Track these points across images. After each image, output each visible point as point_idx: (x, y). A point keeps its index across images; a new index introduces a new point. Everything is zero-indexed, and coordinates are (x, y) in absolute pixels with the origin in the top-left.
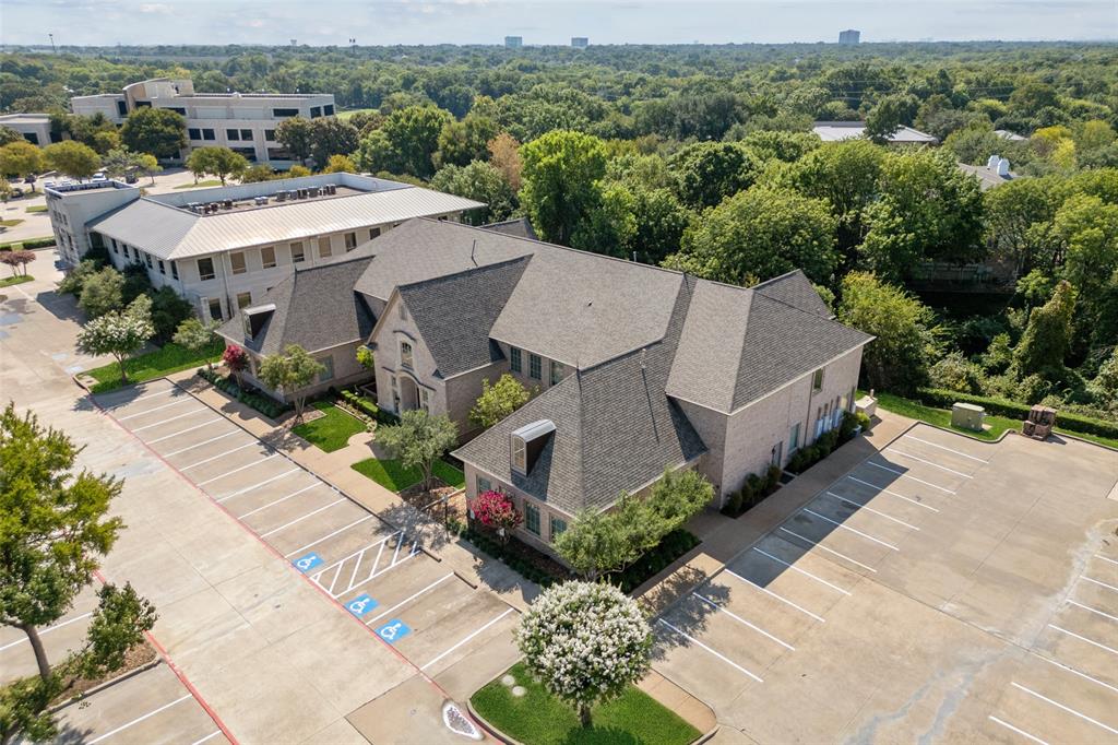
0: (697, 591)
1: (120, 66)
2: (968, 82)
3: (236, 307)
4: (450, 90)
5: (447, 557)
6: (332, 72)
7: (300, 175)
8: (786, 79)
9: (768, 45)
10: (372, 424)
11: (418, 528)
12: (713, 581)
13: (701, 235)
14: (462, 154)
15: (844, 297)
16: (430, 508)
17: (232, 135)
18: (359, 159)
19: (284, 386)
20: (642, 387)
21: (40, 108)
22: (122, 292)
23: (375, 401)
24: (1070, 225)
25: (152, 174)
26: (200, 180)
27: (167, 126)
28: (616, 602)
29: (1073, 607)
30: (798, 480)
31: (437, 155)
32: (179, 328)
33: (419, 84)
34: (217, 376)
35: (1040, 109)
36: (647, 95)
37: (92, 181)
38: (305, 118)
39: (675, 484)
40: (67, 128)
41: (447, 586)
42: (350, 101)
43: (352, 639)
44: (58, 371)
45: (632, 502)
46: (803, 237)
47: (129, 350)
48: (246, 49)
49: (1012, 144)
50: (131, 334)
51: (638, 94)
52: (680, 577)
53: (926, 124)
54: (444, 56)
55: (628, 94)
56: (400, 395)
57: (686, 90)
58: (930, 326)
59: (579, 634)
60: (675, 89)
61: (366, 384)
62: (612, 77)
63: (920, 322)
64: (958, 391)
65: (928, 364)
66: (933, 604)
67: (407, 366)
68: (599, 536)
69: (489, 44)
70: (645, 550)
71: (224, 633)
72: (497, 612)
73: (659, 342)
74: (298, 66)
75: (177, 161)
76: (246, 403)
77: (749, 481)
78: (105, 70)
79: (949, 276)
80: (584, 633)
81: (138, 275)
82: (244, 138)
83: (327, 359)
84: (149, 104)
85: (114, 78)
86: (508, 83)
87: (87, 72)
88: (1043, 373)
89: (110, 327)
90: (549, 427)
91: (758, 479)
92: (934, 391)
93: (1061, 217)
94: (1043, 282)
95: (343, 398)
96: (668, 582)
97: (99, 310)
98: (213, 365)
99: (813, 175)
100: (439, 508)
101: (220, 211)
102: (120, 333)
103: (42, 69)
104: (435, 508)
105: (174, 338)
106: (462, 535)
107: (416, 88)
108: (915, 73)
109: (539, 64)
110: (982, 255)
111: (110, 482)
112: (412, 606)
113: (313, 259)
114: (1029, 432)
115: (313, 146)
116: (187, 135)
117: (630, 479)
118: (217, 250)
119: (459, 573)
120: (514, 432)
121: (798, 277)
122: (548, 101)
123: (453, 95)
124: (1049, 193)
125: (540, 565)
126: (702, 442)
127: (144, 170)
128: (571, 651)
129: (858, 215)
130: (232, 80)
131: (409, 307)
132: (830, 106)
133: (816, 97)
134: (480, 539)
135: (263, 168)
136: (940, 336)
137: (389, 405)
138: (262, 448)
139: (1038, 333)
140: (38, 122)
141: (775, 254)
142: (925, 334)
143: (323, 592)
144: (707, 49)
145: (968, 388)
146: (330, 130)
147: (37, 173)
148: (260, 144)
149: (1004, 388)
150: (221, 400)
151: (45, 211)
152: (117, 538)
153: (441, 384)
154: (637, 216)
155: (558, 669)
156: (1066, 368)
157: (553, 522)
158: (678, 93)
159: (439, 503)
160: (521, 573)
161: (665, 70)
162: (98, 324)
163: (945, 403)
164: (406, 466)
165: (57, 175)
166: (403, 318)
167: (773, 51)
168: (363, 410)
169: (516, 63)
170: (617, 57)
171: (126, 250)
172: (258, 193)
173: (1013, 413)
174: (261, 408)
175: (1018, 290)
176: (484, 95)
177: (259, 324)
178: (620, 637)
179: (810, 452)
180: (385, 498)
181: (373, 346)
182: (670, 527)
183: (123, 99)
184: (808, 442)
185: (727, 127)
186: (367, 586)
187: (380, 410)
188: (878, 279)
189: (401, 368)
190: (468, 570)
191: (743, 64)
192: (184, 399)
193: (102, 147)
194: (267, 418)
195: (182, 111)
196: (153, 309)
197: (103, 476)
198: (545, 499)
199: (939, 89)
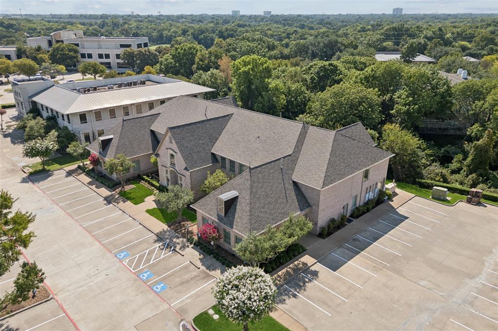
0: (303, 272)
1: (51, 24)
2: (453, 33)
3: (97, 136)
4: (204, 36)
5: (187, 254)
6: (149, 27)
7: (130, 75)
8: (365, 31)
9: (358, 15)
10: (156, 192)
11: (174, 240)
12: (311, 268)
13: (316, 105)
14: (206, 66)
15: (383, 135)
16: (181, 231)
17: (100, 56)
18: (158, 68)
19: (116, 173)
20: (281, 176)
21: (13, 43)
22: (45, 129)
23: (158, 181)
24: (494, 102)
25: (63, 74)
26: (85, 77)
27: (70, 52)
28: (260, 276)
29: (483, 284)
30: (355, 222)
31: (195, 66)
32: (70, 146)
33: (189, 33)
34: (86, 168)
35: (487, 46)
36: (298, 39)
37: (35, 77)
38: (134, 48)
39: (294, 222)
40: (24, 52)
41: (186, 267)
42: (157, 41)
43: (140, 290)
44: (14, 165)
45: (272, 230)
46: (364, 107)
47: (46, 156)
48: (110, 16)
49: (470, 63)
50: (47, 148)
51: (293, 38)
52: (296, 265)
53: (430, 53)
54: (202, 20)
55: (289, 38)
56: (169, 178)
57: (316, 36)
58: (424, 150)
59: (241, 290)
60: (311, 35)
61: (154, 173)
62: (282, 30)
63: (420, 148)
64: (437, 181)
65: (423, 168)
66: (415, 281)
67: (173, 164)
68: (256, 246)
69: (224, 14)
70: (278, 252)
71: (82, 286)
72: (208, 280)
73: (290, 155)
74: (134, 24)
75: (75, 68)
76: (99, 181)
77: (331, 222)
78: (44, 25)
79: (437, 126)
80: (244, 290)
81: (52, 121)
82: (106, 58)
83: (137, 161)
84: (62, 42)
85: (48, 29)
86: (231, 32)
87: (36, 26)
88: (478, 173)
89: (38, 145)
90: (235, 194)
91: (336, 221)
92: (425, 181)
93: (489, 98)
94: (480, 129)
95: (144, 179)
96: (289, 268)
97: (34, 137)
98: (85, 163)
99: (371, 77)
100: (185, 232)
101: (91, 92)
102: (42, 148)
103: (15, 25)
104: (183, 231)
105: (67, 150)
106: (195, 244)
107: (188, 35)
108: (427, 29)
109: (247, 23)
110: (452, 117)
111: (30, 216)
112: (169, 276)
113: (133, 114)
114: (469, 201)
115: (138, 62)
116: (80, 56)
117: (273, 219)
118: (88, 110)
119: (192, 262)
120: (219, 197)
121: (359, 126)
122: (249, 41)
123: (206, 38)
124: (484, 87)
125: (230, 258)
126: (309, 203)
127: (59, 73)
128: (237, 298)
129: (392, 97)
130: (103, 30)
131: (173, 137)
132: (384, 44)
133: (378, 40)
134: (203, 246)
135: (113, 72)
136: (429, 155)
137: (165, 183)
138: (105, 202)
139: (476, 154)
140: (12, 49)
141: (351, 115)
142: (421, 154)
143: (129, 269)
144: (328, 17)
145: (441, 180)
146: (146, 54)
147: (10, 73)
148: (113, 60)
149: (459, 180)
150: (87, 179)
151: (11, 91)
152: (32, 241)
153: (188, 174)
154: (286, 96)
155: (231, 306)
156: (490, 171)
157: (237, 239)
158: (312, 37)
159: (185, 229)
160: (221, 262)
161: (307, 27)
162: (32, 143)
163: (429, 187)
164: (169, 211)
165: (19, 74)
166: (171, 142)
167: (360, 18)
168: (153, 185)
169: (236, 23)
170: (284, 20)
171: (47, 110)
172: (109, 84)
173: (462, 192)
174: (106, 183)
175: (468, 133)
176: (220, 38)
177: (106, 144)
178: (261, 292)
179: (361, 208)
180: (160, 226)
181: (157, 155)
182: (290, 242)
183: (50, 39)
184: (362, 204)
185: (334, 54)
186: (149, 267)
187: (160, 185)
188: (400, 127)
189: (170, 166)
190: (197, 260)
191: (345, 24)
192: (71, 178)
193: (39, 62)
194: (109, 189)
195: (77, 45)
196: (58, 137)
197: (27, 213)
198: (232, 228)
199: (438, 36)
